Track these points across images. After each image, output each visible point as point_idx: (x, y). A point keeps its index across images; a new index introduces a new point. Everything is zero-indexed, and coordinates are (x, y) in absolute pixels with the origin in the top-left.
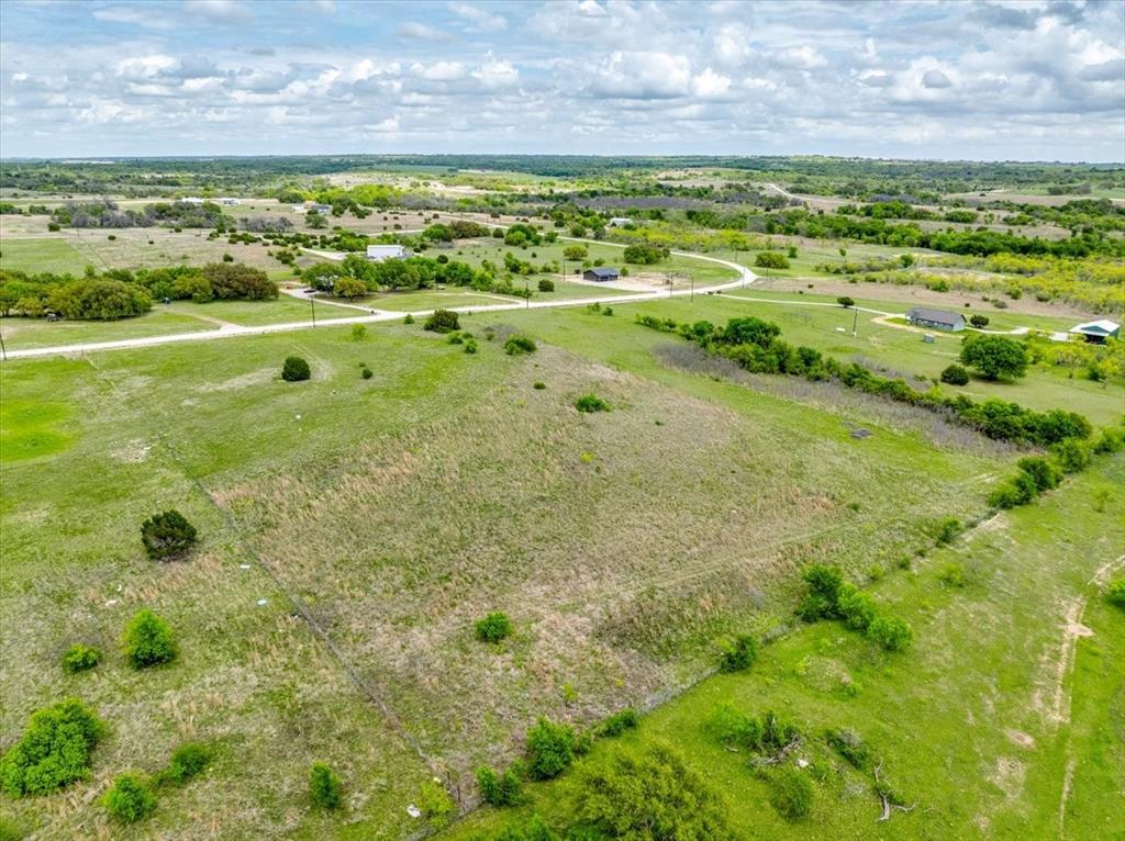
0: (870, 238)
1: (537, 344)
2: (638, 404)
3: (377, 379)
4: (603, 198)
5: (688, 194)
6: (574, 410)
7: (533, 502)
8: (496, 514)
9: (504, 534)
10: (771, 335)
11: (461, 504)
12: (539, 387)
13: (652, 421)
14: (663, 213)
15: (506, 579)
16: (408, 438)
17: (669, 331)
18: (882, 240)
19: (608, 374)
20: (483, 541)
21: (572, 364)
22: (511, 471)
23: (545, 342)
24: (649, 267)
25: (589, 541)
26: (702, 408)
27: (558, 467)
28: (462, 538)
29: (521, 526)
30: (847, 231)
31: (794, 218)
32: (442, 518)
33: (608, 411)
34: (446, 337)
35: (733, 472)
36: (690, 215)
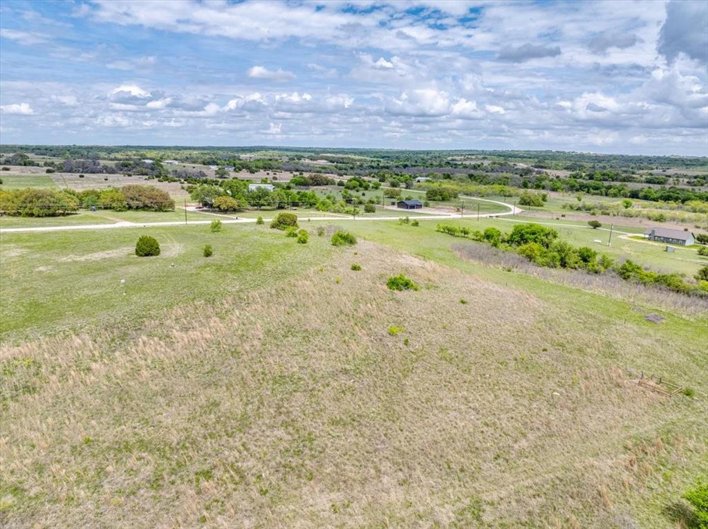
0: (596, 191)
1: (358, 240)
2: (442, 286)
3: (216, 257)
4: (411, 168)
5: (467, 167)
6: (385, 287)
7: (334, 375)
8: (290, 387)
9: (296, 413)
10: (550, 237)
11: (254, 374)
12: (355, 268)
13: (458, 300)
14: (451, 176)
15: (284, 479)
16: (222, 304)
17: (464, 237)
18: (604, 193)
19: (416, 262)
20: (267, 421)
21: (385, 254)
22: (317, 340)
23: (365, 239)
24: (444, 203)
25: (395, 427)
26: (501, 291)
27: (366, 338)
28: (245, 416)
29: (318, 404)
30: (578, 187)
31: (540, 180)
32: (228, 389)
33: (416, 290)
34: (285, 232)
35: (545, 350)
36: (471, 176)
